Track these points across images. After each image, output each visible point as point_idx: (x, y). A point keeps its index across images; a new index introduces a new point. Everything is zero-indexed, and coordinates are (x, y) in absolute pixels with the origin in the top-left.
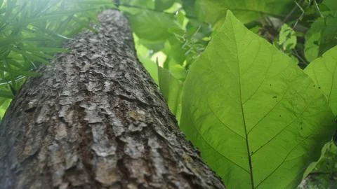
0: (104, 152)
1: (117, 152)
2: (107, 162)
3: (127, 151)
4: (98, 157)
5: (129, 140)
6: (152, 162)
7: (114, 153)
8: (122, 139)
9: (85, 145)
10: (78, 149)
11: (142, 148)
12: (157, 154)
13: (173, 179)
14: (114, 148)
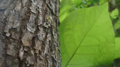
0: (30, 29)
1: (35, 32)
2: (29, 35)
3: (39, 34)
4: (27, 30)
5: (41, 29)
6: (45, 45)
7: (33, 32)
8: (39, 27)
9: (25, 21)
10: (21, 21)
11: (44, 36)
12: (48, 43)
13: (48, 59)
14: (34, 30)
